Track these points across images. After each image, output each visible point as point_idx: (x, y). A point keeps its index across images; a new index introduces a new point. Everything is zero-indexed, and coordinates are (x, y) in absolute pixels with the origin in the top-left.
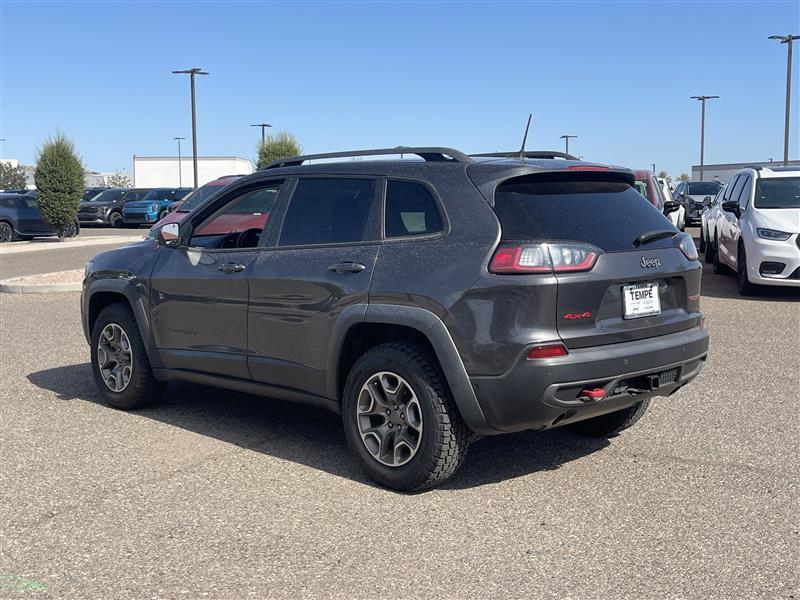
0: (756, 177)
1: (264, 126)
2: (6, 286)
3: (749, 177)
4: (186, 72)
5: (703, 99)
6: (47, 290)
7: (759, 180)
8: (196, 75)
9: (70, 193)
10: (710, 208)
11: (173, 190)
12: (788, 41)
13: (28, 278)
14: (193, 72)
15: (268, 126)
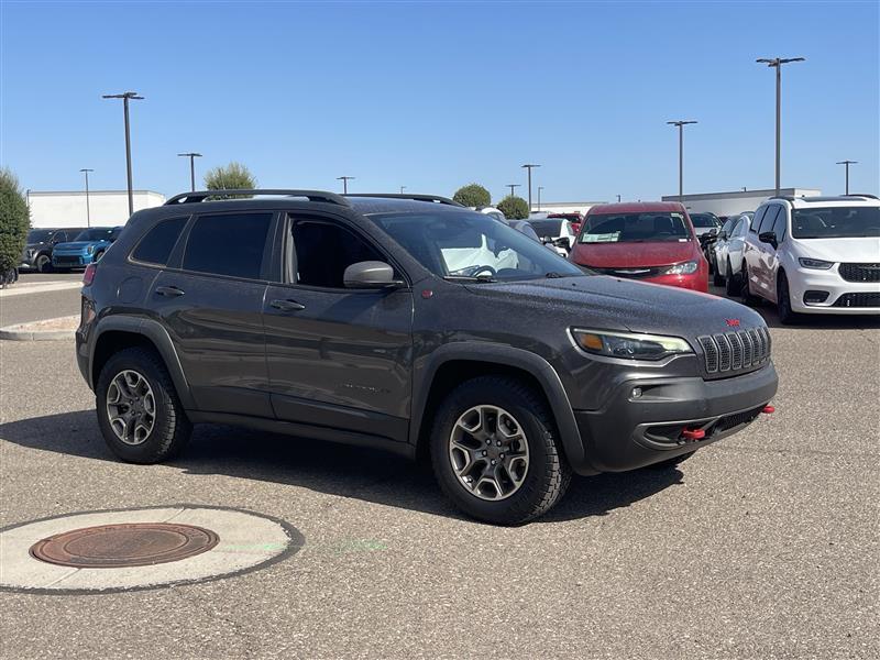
0: (790, 208)
1: (193, 155)
2: (15, 334)
3: (782, 208)
4: (118, 97)
5: (680, 124)
6: (62, 337)
7: (793, 210)
8: (129, 100)
9: (15, 234)
10: (726, 240)
11: (109, 229)
12: (776, 64)
13: (28, 325)
14: (126, 96)
15: (198, 155)
